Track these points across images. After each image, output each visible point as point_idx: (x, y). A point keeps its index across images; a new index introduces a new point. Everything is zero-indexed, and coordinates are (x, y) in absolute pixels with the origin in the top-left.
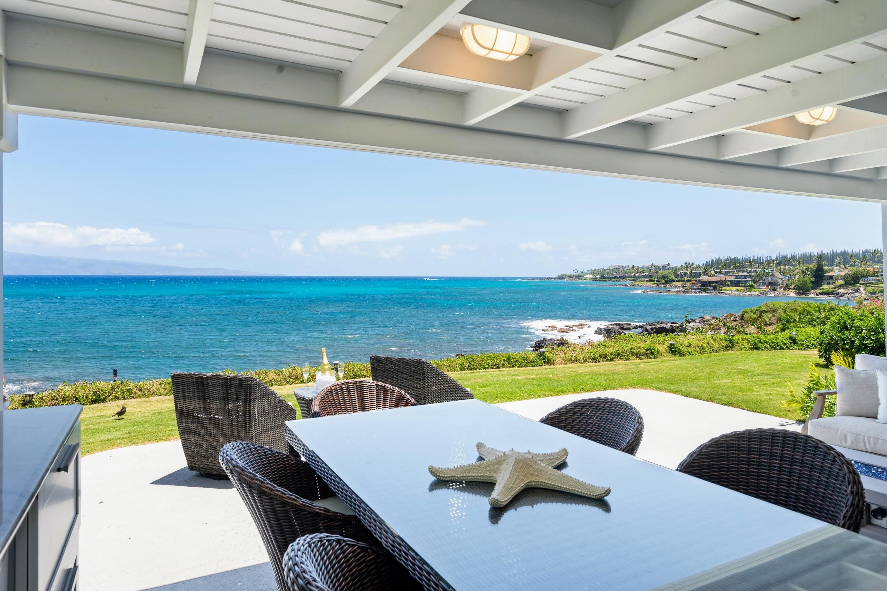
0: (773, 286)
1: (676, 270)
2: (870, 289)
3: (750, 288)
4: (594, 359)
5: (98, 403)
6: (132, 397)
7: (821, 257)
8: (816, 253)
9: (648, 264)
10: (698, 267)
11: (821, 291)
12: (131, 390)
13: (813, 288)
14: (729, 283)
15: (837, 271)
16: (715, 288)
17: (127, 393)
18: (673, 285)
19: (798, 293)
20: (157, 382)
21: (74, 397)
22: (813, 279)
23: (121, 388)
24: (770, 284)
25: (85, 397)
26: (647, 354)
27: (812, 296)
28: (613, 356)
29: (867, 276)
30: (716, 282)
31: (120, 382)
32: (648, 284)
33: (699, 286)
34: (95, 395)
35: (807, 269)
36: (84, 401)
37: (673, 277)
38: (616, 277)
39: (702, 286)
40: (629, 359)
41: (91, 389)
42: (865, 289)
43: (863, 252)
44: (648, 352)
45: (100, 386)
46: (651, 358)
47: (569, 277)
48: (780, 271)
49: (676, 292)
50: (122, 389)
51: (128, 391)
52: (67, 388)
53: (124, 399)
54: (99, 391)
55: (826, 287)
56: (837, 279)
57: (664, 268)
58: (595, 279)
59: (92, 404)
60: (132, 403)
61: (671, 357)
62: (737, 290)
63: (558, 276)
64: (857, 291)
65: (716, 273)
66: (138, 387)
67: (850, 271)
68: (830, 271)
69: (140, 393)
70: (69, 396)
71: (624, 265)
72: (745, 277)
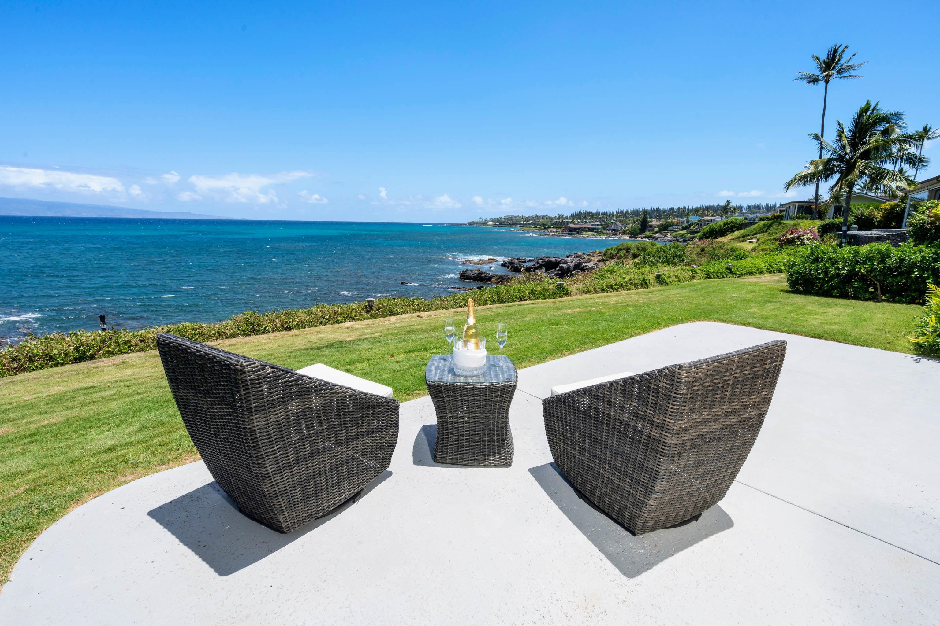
0: (615, 232)
1: (551, 219)
2: (674, 234)
3: (600, 233)
4: (603, 290)
5: (85, 361)
6: (132, 350)
7: (645, 212)
8: (641, 209)
9: (532, 214)
10: (567, 218)
11: (644, 236)
12: (130, 342)
13: (640, 234)
14: (587, 229)
15: (655, 222)
16: (578, 233)
17: (123, 347)
18: (550, 230)
19: (630, 237)
20: (163, 329)
21: (47, 355)
22: (640, 227)
23: (114, 339)
24: (614, 230)
25: (62, 355)
26: (642, 284)
27: (639, 239)
28: (617, 287)
29: (672, 226)
30: (579, 229)
31: (111, 332)
32: (532, 229)
33: (567, 231)
34: (78, 351)
35: (637, 221)
36: (62, 359)
37: (550, 225)
38: (510, 224)
39: (569, 231)
40: (629, 289)
41: (70, 343)
42: (671, 235)
43: (669, 209)
44: (643, 283)
45: (84, 339)
46: (645, 288)
47: (477, 223)
48: (620, 221)
49: (552, 235)
50: (116, 341)
51: (125, 343)
52: (34, 343)
53: (122, 353)
54: (83, 346)
55: (648, 233)
56: (655, 227)
57: (543, 218)
58: (495, 226)
59: (75, 363)
60: (134, 359)
61: (659, 287)
62: (592, 235)
63: (469, 223)
64: (666, 236)
65: (578, 222)
66: (139, 337)
67: (662, 222)
68: (651, 221)
69: (142, 345)
70: (38, 355)
71: (515, 215)
72: (598, 225)
